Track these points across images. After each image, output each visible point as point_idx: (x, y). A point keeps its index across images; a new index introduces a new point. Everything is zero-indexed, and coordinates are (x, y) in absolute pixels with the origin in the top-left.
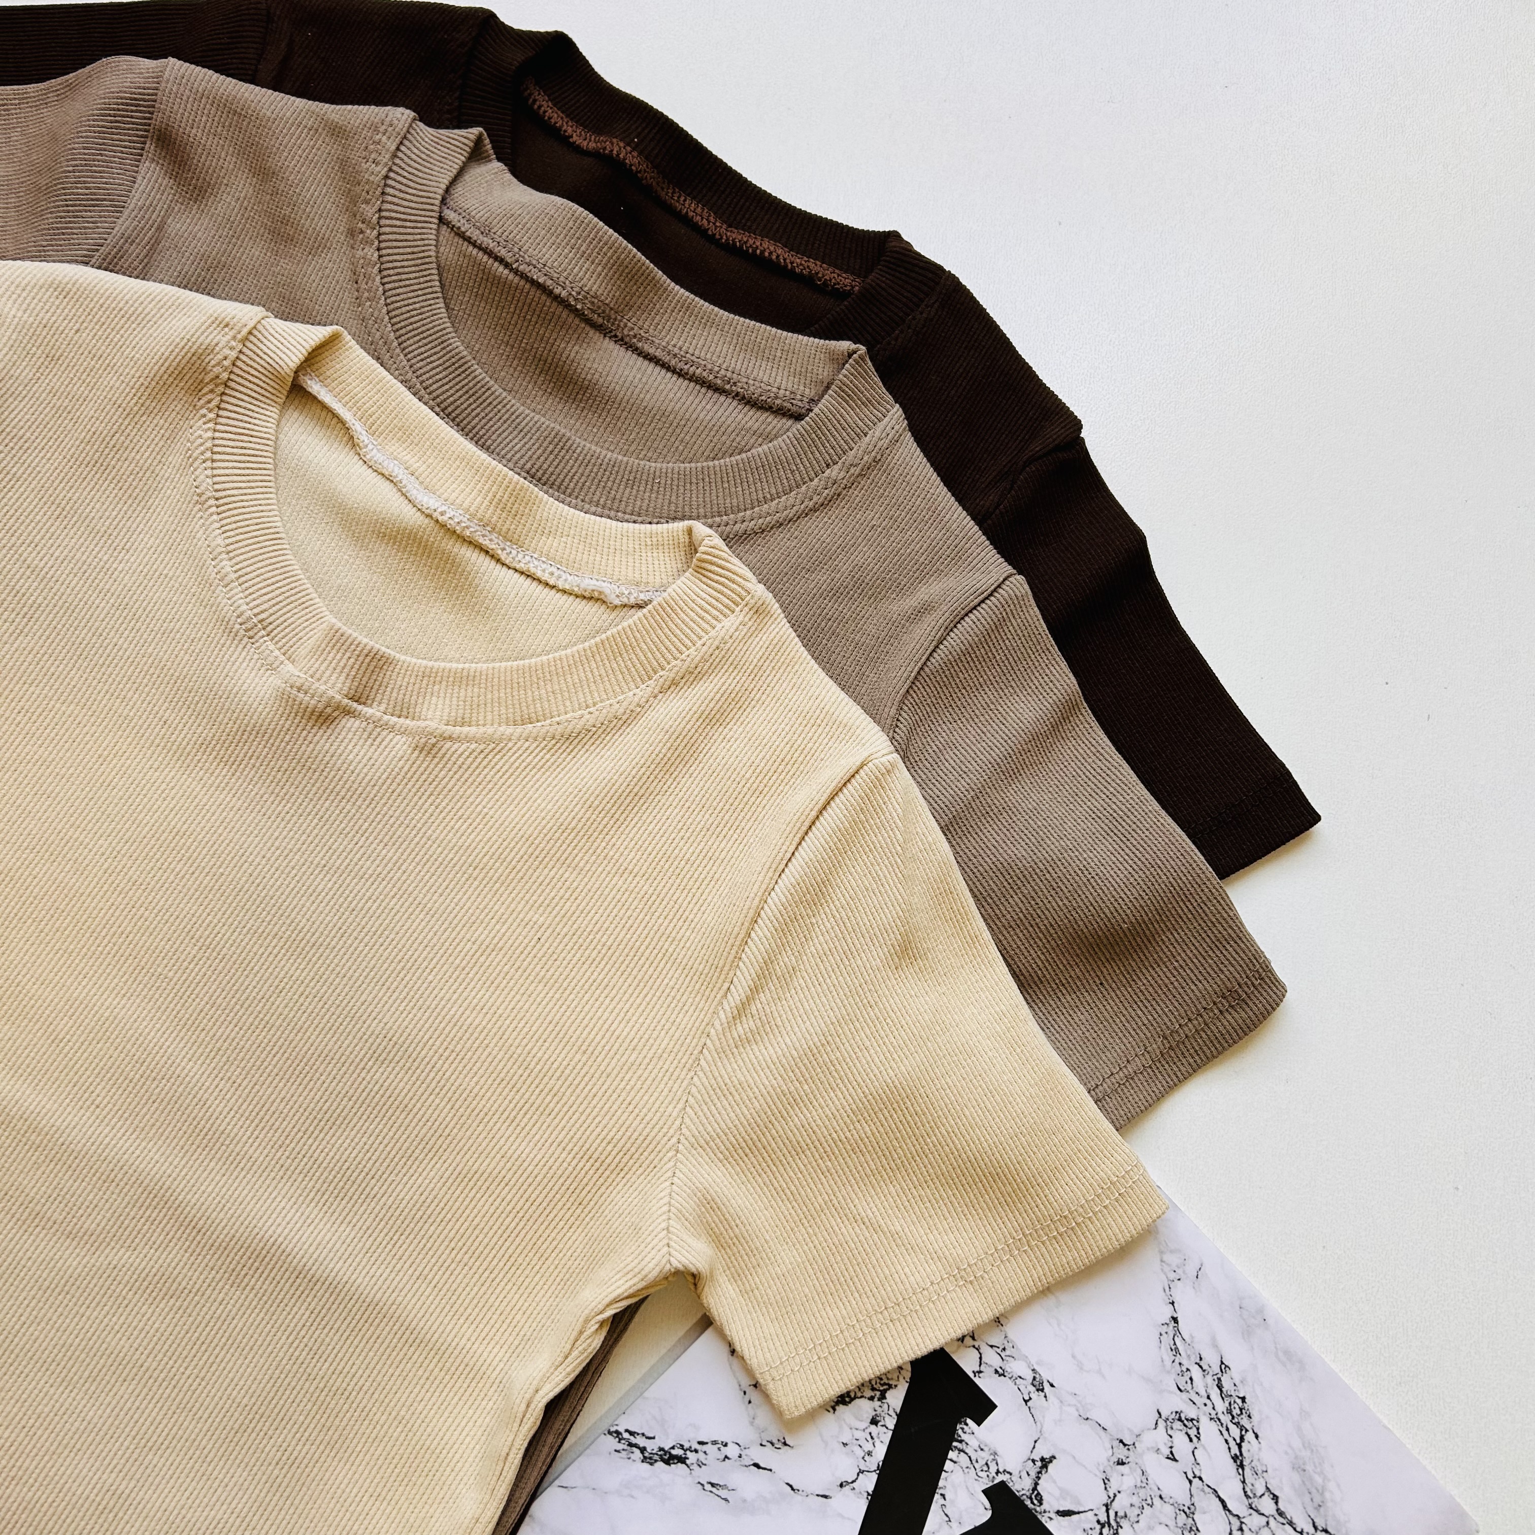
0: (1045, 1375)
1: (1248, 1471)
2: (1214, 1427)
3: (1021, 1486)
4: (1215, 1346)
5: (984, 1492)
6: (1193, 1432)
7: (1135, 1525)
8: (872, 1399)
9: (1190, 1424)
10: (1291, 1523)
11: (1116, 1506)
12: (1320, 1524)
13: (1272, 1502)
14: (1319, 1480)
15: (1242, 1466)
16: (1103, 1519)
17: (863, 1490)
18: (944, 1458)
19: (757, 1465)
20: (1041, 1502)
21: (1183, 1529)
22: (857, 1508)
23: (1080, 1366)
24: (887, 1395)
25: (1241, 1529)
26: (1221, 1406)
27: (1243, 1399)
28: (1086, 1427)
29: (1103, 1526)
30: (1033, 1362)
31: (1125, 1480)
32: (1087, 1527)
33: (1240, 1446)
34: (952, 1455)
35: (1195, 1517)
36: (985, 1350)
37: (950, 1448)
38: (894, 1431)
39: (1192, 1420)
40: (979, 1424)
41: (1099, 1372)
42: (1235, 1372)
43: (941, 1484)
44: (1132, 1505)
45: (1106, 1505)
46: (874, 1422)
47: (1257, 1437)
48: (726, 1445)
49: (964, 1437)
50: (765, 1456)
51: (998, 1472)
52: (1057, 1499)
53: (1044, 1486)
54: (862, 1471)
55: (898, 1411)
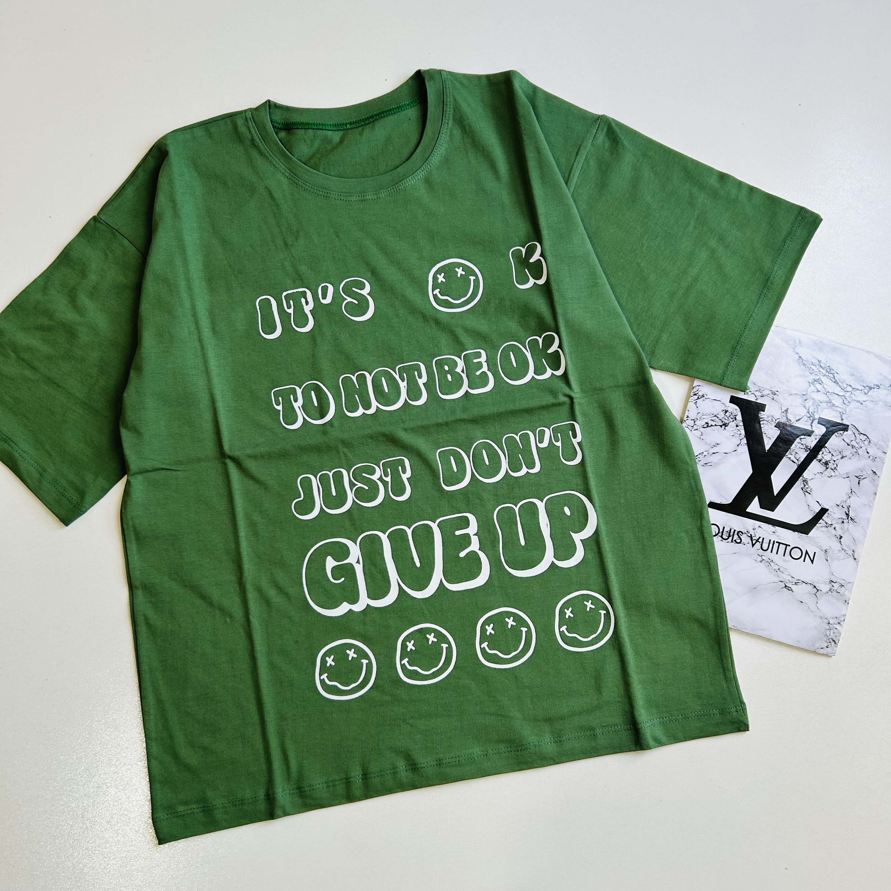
0: (774, 390)
1: (840, 384)
2: (825, 377)
3: (783, 420)
4: (814, 357)
5: (775, 427)
6: (820, 382)
7: (818, 413)
8: (733, 421)
9: (818, 381)
10: (858, 389)
11: (810, 411)
12: (865, 385)
13: (850, 387)
14: (859, 375)
15: (838, 383)
16: (809, 416)
17: (744, 444)
18: (760, 424)
19: (714, 453)
20: (791, 421)
21: (830, 406)
22: (745, 449)
23: (782, 382)
24: (737, 418)
25: (846, 398)
26: (824, 372)
27: (829, 366)
28: (791, 396)
29: (809, 417)
30: (769, 388)
31: (809, 404)
32: (806, 420)
33: (834, 378)
34: (761, 423)
35: (832, 402)
36: (755, 393)
37: (760, 421)
38: (744, 425)
39: (818, 379)
40: (764, 411)
41: (788, 381)
42: (823, 361)
43: (763, 431)
44: (814, 408)
45: (808, 412)
46: (737, 426)
47: (837, 373)
48: (703, 453)
49: (762, 417)
50: (714, 450)
51: (776, 420)
52: (794, 418)
53: (789, 417)
54: (741, 440)
55: (742, 420)
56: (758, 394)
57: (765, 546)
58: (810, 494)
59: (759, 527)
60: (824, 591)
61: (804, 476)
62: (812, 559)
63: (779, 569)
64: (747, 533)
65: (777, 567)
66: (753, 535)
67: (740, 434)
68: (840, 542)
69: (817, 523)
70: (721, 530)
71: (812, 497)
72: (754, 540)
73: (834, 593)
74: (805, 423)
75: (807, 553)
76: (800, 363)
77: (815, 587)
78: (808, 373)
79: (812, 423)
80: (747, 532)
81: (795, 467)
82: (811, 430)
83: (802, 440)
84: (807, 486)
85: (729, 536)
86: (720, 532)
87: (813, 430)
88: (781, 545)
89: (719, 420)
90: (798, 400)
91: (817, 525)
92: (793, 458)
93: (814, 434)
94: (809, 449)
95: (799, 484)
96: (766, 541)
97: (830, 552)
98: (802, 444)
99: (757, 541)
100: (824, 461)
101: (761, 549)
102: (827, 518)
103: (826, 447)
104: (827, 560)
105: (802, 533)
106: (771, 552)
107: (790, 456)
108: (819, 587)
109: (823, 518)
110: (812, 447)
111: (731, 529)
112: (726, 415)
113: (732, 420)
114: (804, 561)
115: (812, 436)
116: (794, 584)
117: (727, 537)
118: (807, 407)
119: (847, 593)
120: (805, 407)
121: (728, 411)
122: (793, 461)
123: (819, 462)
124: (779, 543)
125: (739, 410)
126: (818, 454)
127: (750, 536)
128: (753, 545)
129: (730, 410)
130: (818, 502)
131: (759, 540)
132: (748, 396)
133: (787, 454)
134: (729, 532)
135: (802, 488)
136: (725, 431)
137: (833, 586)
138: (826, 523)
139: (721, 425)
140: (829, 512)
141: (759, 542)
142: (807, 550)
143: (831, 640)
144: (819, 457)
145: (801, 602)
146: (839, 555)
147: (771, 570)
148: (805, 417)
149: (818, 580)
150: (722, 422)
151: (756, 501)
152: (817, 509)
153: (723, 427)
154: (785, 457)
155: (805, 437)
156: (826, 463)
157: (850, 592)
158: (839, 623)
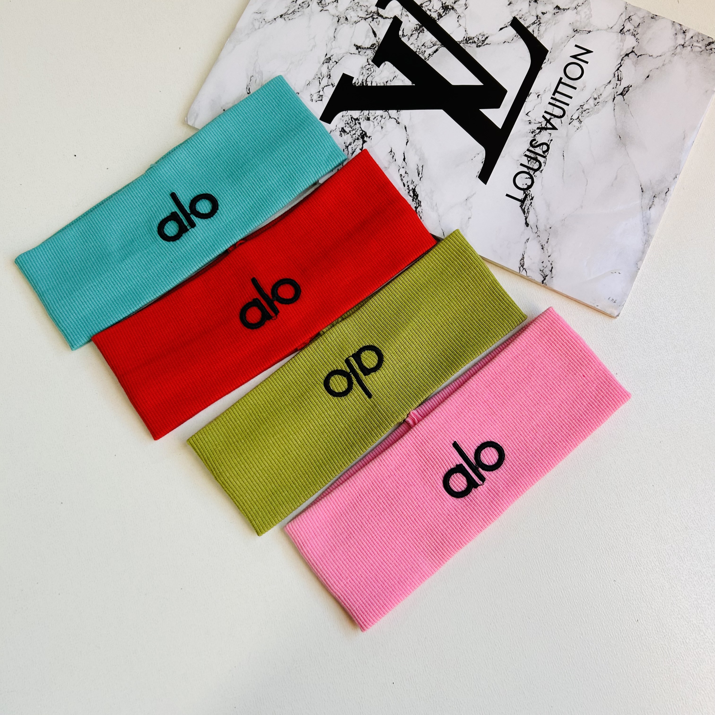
0: (323, 59)
7: (369, 6)
8: (360, 123)
11: (364, 16)
16: (370, 19)
17: (397, 114)
18: (372, 87)
19: (404, 159)
20: (375, 44)
22: (405, 113)
23: (314, 46)
24: (356, 118)
28: (338, 36)
29: (373, 18)
30: (319, 65)
31: (353, 16)
32: (376, 24)
34: (369, 84)
36: (322, 85)
37: (367, 86)
38: (369, 110)
41: (314, 38)
44: (361, 10)
45: (365, 19)
46: (368, 119)
48: (401, 175)
49: (360, 82)
50: (399, 157)
51: (369, 64)
52: (371, 38)
53: (367, 44)
54: (390, 117)
55: (360, 111)
56: (325, 82)
57: (558, 112)
58: (487, 38)
59: (527, 114)
60: (635, 44)
61: (460, 40)
62: (585, 51)
63: (595, 99)
64: (534, 134)
65: (592, 102)
66: (539, 125)
67: (382, 117)
68: (564, 10)
69: (533, 35)
70: (525, 169)
71: (492, 35)
72: (546, 125)
73: (639, 30)
74: (380, 26)
75: (575, 57)
76: (290, 18)
77: (627, 55)
78: (307, 11)
79: (382, 16)
80: (532, 132)
81: (444, 50)
82: (392, 20)
83: (405, 34)
84: (476, 40)
85: (536, 160)
86: (528, 171)
87: (393, 17)
88: (558, 90)
89: (355, 144)
90: (345, 28)
91: (535, 35)
92: (430, 51)
93: (399, 18)
94: (420, 27)
95: (471, 49)
96: (550, 109)
97: (578, 26)
98: (411, 35)
99: (548, 121)
100: (441, 11)
101: (562, 119)
102: (527, 22)
103: (422, 4)
104: (589, 32)
105: (545, 59)
106: (568, 105)
107: (426, 55)
108: (628, 49)
109: (526, 26)
110: (417, 22)
111: (526, 155)
112: (348, 131)
113: (358, 125)
114: (587, 62)
115: (401, 20)
116: (619, 82)
117: (537, 163)
118: (357, 19)
119: (641, 14)
120: (356, 22)
121: (343, 128)
122: (435, 52)
123: (442, 17)
124: (556, 91)
125: (344, 113)
126: (430, 17)
127: (539, 130)
128: (554, 128)
129: (342, 125)
130: (501, 29)
131: (548, 119)
132: (325, 96)
133: (423, 58)
134: (529, 159)
135: (477, 47)
136: (372, 137)
137: (629, 31)
138: (534, 23)
139: (362, 142)
140: (518, 17)
141: (550, 119)
142: (571, 57)
143: (708, 48)
144: (434, 15)
145: (648, 77)
146: (583, 15)
147: (595, 110)
148: (371, 24)
149: (617, 48)
150: (358, 139)
151: (488, 112)
152: (511, 31)
153: (365, 139)
154: (427, 62)
155: (401, 29)
156: (446, 8)
157: (639, 9)
158: (684, 32)
